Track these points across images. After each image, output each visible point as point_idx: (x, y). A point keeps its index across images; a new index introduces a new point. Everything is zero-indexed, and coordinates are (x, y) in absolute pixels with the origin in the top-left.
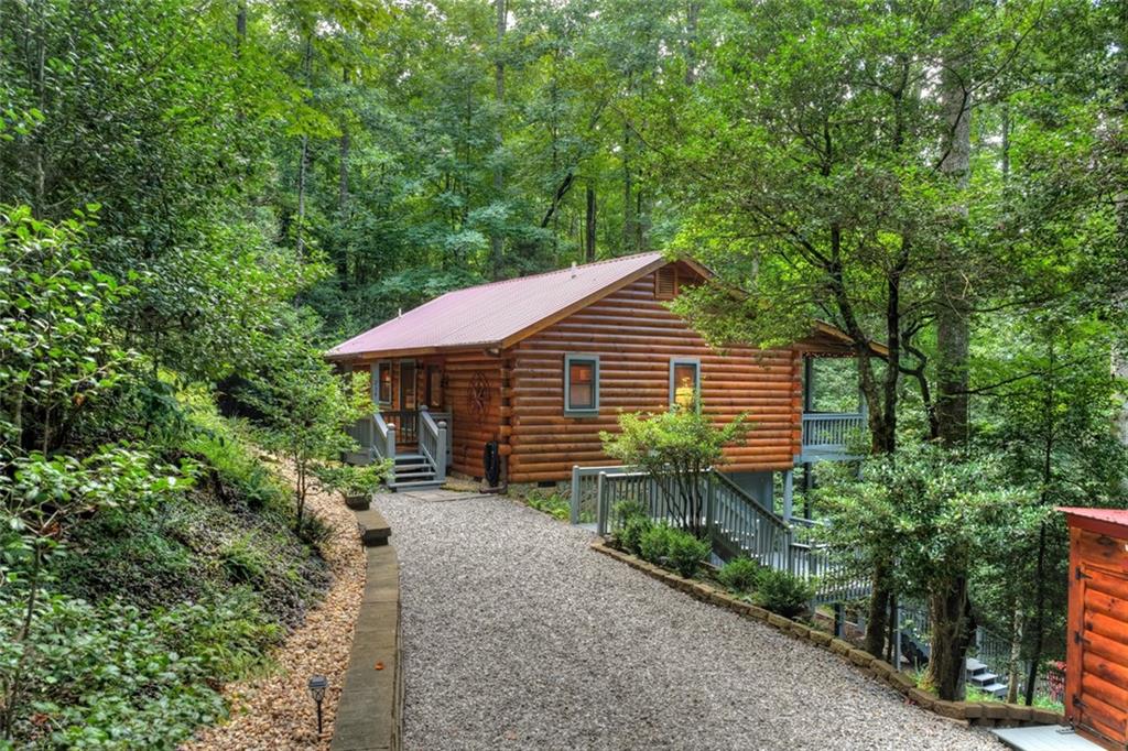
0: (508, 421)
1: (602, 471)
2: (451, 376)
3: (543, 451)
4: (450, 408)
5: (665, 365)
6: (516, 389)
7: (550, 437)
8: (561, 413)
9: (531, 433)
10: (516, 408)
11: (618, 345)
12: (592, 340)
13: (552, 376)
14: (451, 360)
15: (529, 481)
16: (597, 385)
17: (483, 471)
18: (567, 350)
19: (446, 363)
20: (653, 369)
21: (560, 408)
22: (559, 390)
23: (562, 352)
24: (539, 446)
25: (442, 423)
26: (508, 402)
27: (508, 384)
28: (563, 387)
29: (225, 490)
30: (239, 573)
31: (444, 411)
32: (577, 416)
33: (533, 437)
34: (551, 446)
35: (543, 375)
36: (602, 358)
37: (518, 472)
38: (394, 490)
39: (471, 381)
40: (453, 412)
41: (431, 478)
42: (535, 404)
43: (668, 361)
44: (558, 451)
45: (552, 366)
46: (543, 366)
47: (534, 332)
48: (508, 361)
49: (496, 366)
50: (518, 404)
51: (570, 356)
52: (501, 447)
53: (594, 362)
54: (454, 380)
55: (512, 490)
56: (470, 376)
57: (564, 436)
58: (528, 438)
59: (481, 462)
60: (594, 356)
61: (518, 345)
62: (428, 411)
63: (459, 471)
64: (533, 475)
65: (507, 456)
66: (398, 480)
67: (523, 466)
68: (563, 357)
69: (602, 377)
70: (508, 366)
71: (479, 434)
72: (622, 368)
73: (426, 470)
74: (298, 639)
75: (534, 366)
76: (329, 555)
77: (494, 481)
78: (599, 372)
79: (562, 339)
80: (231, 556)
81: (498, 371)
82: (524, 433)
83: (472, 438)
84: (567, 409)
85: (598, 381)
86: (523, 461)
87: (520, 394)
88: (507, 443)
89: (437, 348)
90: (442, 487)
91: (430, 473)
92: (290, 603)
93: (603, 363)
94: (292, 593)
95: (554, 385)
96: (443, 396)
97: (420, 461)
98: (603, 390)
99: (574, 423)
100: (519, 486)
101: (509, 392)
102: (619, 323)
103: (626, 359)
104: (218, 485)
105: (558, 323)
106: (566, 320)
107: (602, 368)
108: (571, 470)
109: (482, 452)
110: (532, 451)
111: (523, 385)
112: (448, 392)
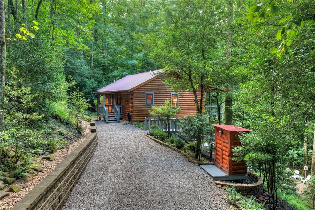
0: (132, 107)
1: (150, 118)
2: (122, 97)
3: (140, 114)
4: (121, 104)
5: (170, 94)
6: (134, 100)
7: (142, 111)
8: (145, 106)
9: (137, 110)
10: (134, 105)
11: (158, 90)
12: (152, 89)
13: (142, 97)
14: (122, 93)
15: (137, 121)
16: (153, 99)
17: (127, 119)
18: (146, 91)
19: (121, 94)
20: (167, 95)
21: (144, 104)
22: (144, 100)
23: (144, 92)
24: (139, 113)
25: (119, 108)
26: (132, 103)
27: (132, 99)
28: (145, 100)
29: (62, 121)
30: (61, 134)
31: (120, 105)
32: (149, 106)
33: (138, 111)
34: (142, 113)
35: (140, 97)
36: (154, 93)
37: (134, 119)
38: (107, 123)
39: (125, 98)
40: (122, 105)
41: (116, 120)
42: (138, 104)
43: (171, 93)
44: (144, 114)
45: (142, 95)
46: (140, 95)
47: (137, 87)
48: (132, 94)
49: (129, 95)
50: (134, 104)
51: (147, 93)
52: (130, 113)
53: (152, 94)
54: (123, 98)
55: (133, 123)
56: (125, 97)
57: (145, 111)
58: (137, 111)
59: (127, 117)
60: (152, 93)
61: (134, 90)
62: (116, 105)
63: (123, 119)
64: (138, 120)
65: (132, 115)
66: (108, 121)
67: (135, 118)
68: (145, 93)
69: (154, 97)
70: (132, 95)
71: (127, 110)
72: (159, 95)
73: (115, 118)
74: (71, 145)
75: (138, 95)
76: (83, 133)
77: (130, 121)
78: (153, 96)
79: (144, 89)
80: (60, 131)
81: (129, 96)
82: (136, 110)
83: (126, 111)
84: (146, 105)
85: (153, 98)
86: (135, 117)
87: (135, 102)
88: (132, 112)
89: (118, 91)
90: (119, 122)
91: (116, 119)
92: (71, 140)
93: (155, 94)
94: (72, 138)
95: (143, 99)
96: (120, 101)
97: (114, 117)
98: (155, 100)
99: (148, 108)
100: (135, 122)
101: (132, 101)
102: (159, 85)
103: (160, 93)
104: (60, 120)
105: (144, 85)
106: (145, 84)
107: (154, 95)
108: (144, 118)
109: (127, 114)
110: (137, 114)
111: (135, 99)
112: (121, 101)
